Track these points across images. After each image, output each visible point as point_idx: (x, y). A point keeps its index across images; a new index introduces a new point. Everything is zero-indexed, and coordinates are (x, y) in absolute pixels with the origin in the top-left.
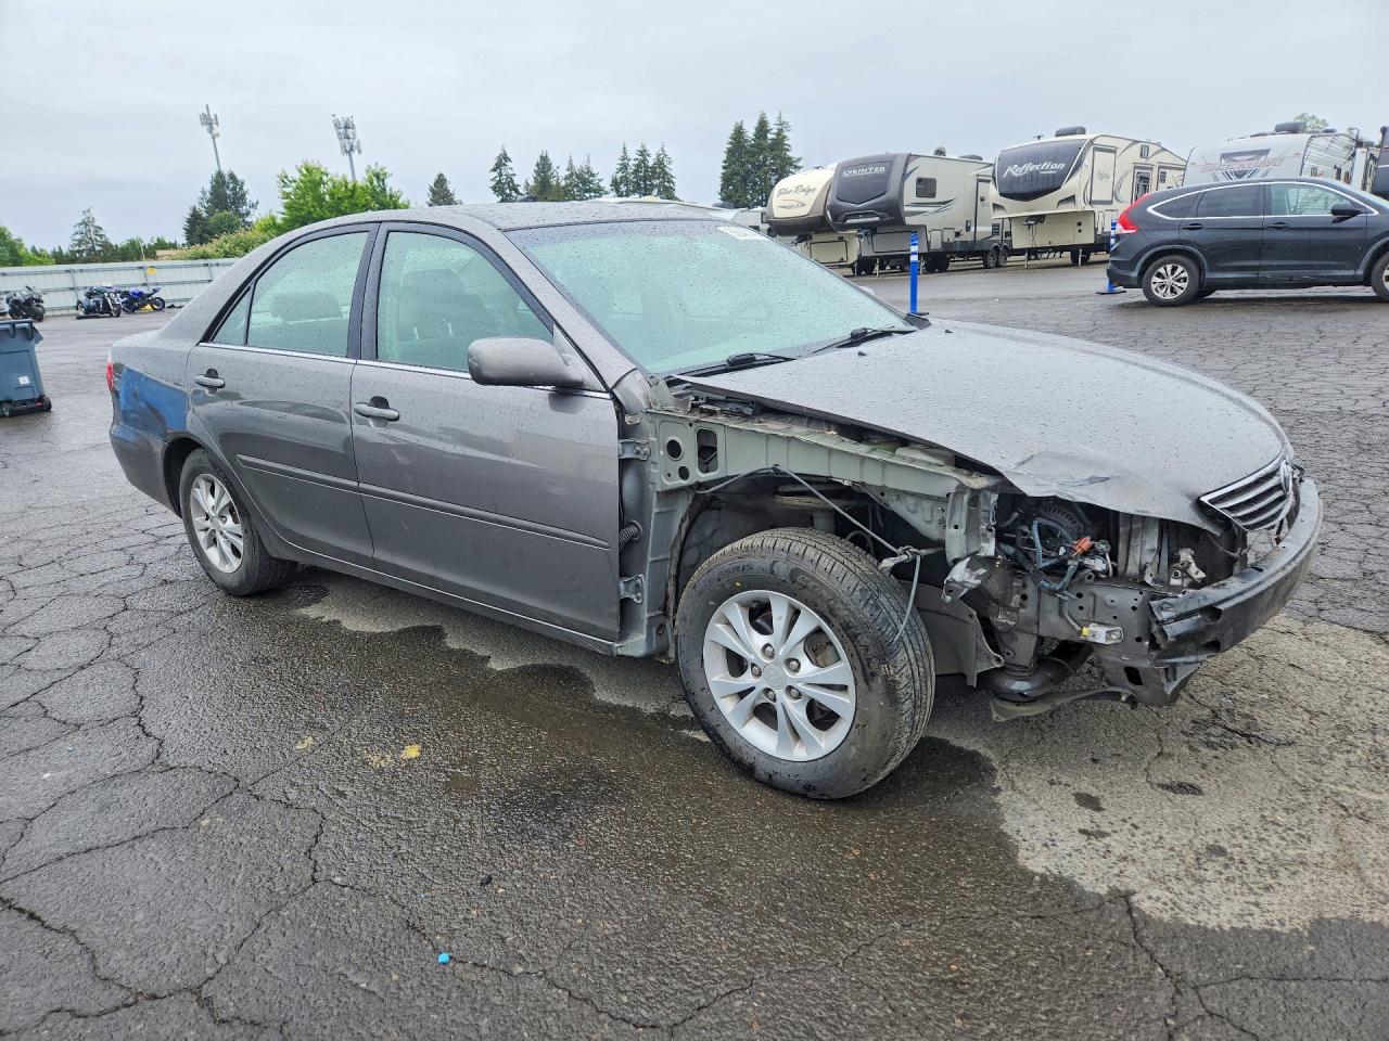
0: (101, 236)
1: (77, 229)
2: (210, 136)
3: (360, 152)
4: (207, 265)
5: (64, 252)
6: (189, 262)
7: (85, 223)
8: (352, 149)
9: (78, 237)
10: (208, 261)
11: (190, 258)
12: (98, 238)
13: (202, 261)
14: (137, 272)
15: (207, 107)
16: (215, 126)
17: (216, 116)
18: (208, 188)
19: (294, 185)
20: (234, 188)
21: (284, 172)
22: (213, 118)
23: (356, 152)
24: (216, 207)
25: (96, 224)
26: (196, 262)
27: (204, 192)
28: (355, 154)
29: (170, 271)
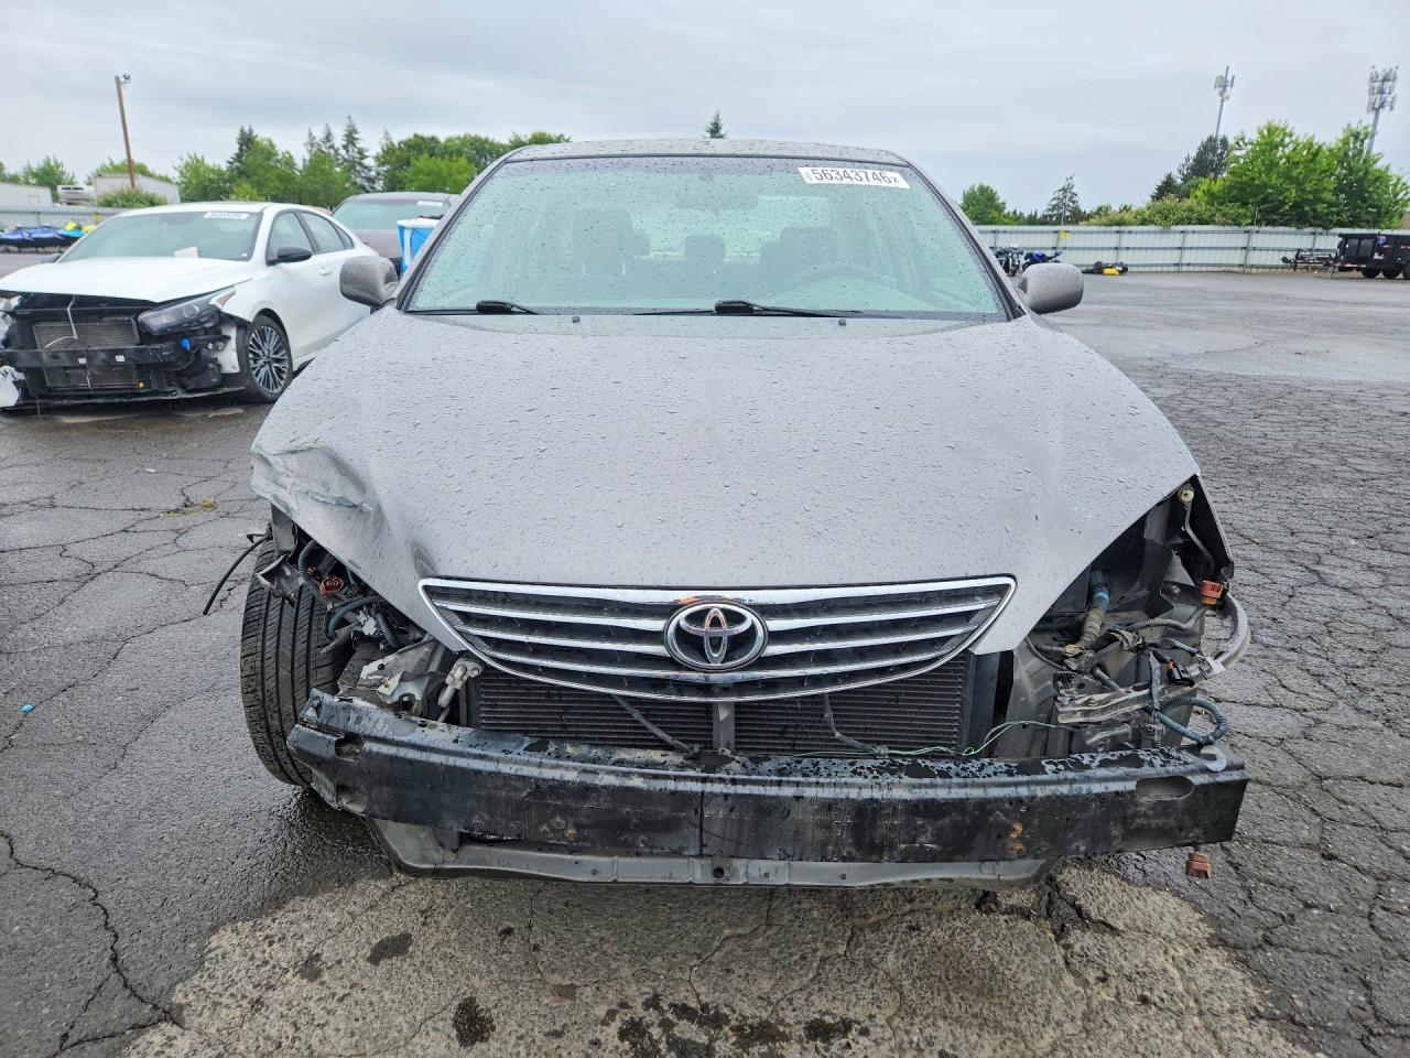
0: (1074, 202)
1: (1056, 195)
2: (1220, 98)
3: (1392, 109)
4: (1118, 232)
5: (1038, 217)
6: (1103, 228)
7: (1064, 190)
8: (1382, 106)
9: (1055, 202)
10: (1123, 228)
11: (1106, 225)
12: (1071, 204)
13: (1115, 228)
14: (1052, 235)
15: (1228, 68)
16: (1228, 88)
17: (1233, 78)
18: (1193, 154)
19: (1250, 147)
20: (1222, 154)
21: (1242, 133)
22: (1229, 78)
23: (1387, 108)
24: (1194, 174)
25: (1073, 191)
26: (1109, 229)
27: (1188, 159)
28: (1383, 113)
29: (1089, 236)
